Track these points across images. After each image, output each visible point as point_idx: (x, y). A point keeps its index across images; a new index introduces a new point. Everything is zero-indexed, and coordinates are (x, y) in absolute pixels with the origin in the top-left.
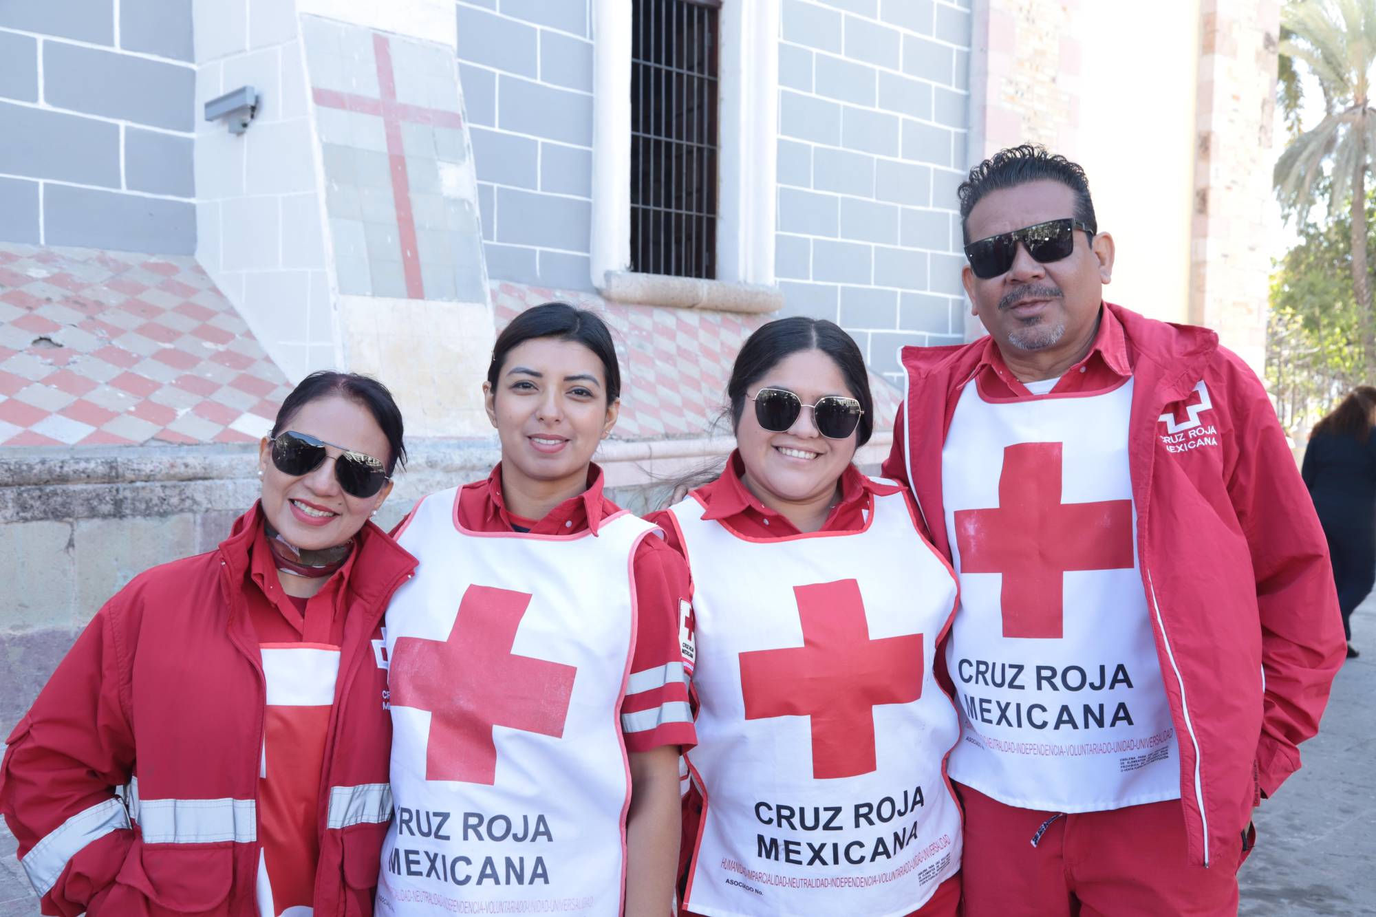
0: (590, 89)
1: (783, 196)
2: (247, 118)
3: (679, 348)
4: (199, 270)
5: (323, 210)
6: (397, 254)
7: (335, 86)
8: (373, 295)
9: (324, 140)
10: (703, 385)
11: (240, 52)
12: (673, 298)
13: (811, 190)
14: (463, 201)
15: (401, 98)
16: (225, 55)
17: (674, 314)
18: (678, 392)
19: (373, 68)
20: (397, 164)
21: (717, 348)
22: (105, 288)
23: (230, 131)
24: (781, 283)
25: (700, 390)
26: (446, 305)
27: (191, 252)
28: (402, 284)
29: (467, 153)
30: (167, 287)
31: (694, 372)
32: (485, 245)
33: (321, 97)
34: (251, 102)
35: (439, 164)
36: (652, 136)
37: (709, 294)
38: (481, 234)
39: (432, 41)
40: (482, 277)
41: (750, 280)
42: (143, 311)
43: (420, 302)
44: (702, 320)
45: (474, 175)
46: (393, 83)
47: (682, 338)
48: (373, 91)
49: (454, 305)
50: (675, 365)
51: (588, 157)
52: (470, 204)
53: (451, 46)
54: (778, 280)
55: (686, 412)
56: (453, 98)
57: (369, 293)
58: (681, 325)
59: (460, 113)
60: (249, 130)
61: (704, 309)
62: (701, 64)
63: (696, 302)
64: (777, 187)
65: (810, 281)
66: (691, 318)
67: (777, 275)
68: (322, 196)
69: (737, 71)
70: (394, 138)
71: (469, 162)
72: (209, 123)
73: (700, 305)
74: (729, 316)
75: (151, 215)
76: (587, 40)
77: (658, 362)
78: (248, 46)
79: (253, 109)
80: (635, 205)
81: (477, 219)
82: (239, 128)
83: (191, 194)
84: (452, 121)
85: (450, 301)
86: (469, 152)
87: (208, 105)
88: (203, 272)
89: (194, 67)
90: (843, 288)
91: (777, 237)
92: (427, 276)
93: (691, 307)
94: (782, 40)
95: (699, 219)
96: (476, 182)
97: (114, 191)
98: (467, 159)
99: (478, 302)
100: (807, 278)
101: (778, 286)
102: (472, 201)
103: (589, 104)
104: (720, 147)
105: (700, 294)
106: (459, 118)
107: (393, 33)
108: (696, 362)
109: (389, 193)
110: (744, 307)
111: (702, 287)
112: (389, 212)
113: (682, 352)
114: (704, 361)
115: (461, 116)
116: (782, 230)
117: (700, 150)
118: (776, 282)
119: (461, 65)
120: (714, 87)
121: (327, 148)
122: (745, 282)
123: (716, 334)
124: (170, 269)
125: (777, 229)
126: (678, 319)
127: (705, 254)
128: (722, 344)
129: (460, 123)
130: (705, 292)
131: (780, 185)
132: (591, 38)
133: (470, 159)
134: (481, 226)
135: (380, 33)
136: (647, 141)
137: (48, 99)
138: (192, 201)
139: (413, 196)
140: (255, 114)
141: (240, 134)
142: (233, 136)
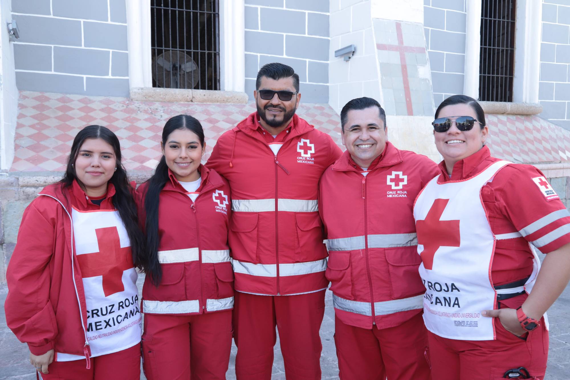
0: (465, 32)
1: (542, 66)
2: (351, 55)
3: (499, 130)
4: (330, 108)
5: (380, 86)
6: (404, 100)
7: (384, 42)
8: (396, 115)
9: (380, 62)
10: (510, 144)
11: (348, 32)
12: (496, 111)
13: (555, 63)
14: (426, 79)
15: (405, 44)
16: (342, 34)
17: (496, 117)
18: (501, 147)
19: (396, 34)
20: (404, 68)
21: (514, 129)
22: (305, 116)
23: (344, 60)
24: (541, 102)
25: (509, 146)
26: (421, 117)
27: (327, 102)
28: (405, 110)
29: (427, 62)
30: (323, 114)
31: (506, 140)
32: (434, 94)
33: (380, 47)
34: (353, 50)
35: (418, 67)
36: (488, 47)
37: (511, 108)
38: (432, 91)
39: (415, 22)
40: (433, 106)
41: (528, 101)
42: (318, 123)
43: (412, 116)
44: (508, 118)
45: (430, 69)
46: (402, 39)
47: (500, 126)
48: (396, 43)
49: (423, 117)
50: (498, 137)
51: (464, 57)
52: (428, 80)
53: (421, 23)
54: (540, 101)
55: (505, 155)
56: (422, 42)
57: (395, 114)
58: (500, 121)
59: (425, 47)
60: (351, 59)
61: (508, 114)
62: (508, 16)
63: (505, 111)
64: (540, 63)
65: (554, 101)
66: (503, 118)
67: (539, 99)
68: (380, 81)
69: (524, 17)
70: (403, 59)
71: (428, 66)
72: (336, 58)
73: (507, 113)
74: (519, 116)
75: (315, 90)
76: (464, 13)
77: (492, 136)
78: (351, 31)
79: (354, 52)
80: (481, 75)
81: (431, 86)
82: (348, 59)
83: (327, 82)
84: (422, 50)
85: (422, 116)
86: (428, 62)
87: (336, 52)
88: (332, 109)
89: (329, 38)
90: (568, 102)
91: (540, 83)
92: (414, 107)
93: (503, 114)
94: (543, 3)
95: (506, 78)
96: (430, 71)
97: (305, 83)
98: (427, 64)
99: (431, 116)
100: (553, 99)
101: (539, 104)
102: (429, 79)
103: (464, 37)
104: (515, 48)
105: (508, 108)
106: (425, 50)
107: (402, 21)
108: (507, 135)
109: (401, 79)
110: (525, 113)
111: (507, 105)
112: (401, 86)
113: (501, 132)
114: (510, 135)
115: (425, 49)
116: (541, 80)
117: (507, 50)
118: (539, 102)
119: (425, 29)
120: (513, 25)
121: (381, 64)
122: (526, 102)
123: (514, 124)
124: (322, 108)
125: (540, 81)
126: (498, 118)
127: (508, 92)
128: (517, 128)
129: (425, 51)
130: (510, 108)
131: (541, 62)
132: (466, 11)
133: (428, 64)
134: (432, 88)
135: (398, 22)
136: (485, 49)
137: (287, 54)
138: (328, 84)
139: (410, 79)
140: (354, 54)
141: (347, 61)
142: (345, 61)
